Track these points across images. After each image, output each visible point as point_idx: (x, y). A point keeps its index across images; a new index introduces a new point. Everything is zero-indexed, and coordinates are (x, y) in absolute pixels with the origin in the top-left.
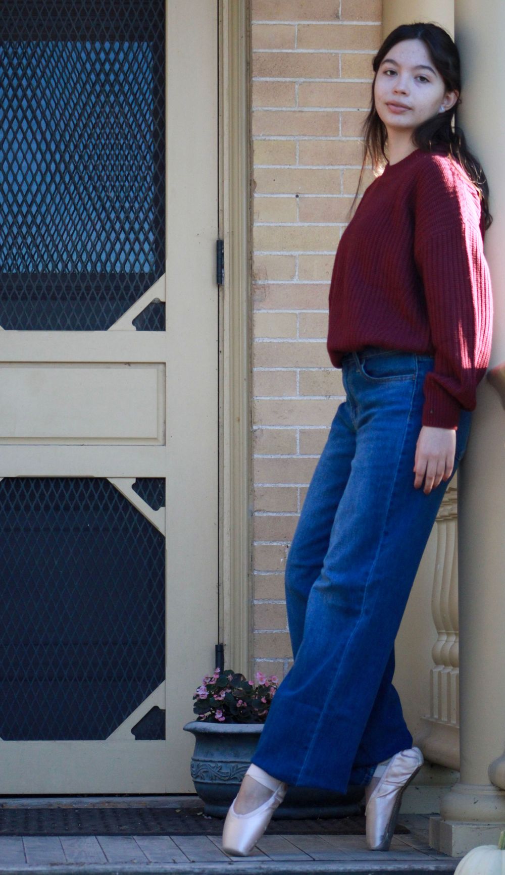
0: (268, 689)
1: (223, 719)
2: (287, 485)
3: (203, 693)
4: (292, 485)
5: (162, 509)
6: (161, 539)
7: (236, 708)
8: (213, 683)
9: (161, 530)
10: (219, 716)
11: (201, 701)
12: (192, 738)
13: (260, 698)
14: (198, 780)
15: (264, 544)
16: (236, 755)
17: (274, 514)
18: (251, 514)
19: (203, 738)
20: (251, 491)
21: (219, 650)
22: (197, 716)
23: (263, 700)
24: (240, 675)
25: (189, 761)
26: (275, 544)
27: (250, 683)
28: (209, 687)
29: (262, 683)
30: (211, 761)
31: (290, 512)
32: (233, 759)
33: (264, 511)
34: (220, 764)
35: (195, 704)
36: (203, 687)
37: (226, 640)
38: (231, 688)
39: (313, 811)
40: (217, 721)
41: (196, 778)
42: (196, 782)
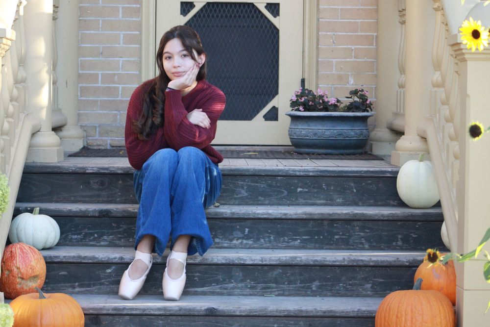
0: (323, 96)
1: (303, 110)
2: (334, 7)
3: (295, 99)
4: (336, 7)
5: (278, 17)
6: (278, 31)
7: (309, 105)
8: (299, 94)
9: (278, 27)
10: (301, 108)
11: (293, 102)
12: (289, 118)
13: (319, 100)
14: (292, 137)
15: (324, 33)
16: (308, 126)
17: (328, 20)
18: (318, 20)
19: (294, 118)
20: (318, 10)
21: (303, 81)
22: (292, 109)
23: (321, 101)
24: (311, 91)
25: (288, 129)
26: (328, 33)
27: (315, 94)
28: (297, 96)
29: (320, 94)
30: (297, 129)
31: (336, 19)
32: (307, 128)
33: (323, 18)
34: (301, 130)
35: (291, 103)
36: (295, 96)
37: (306, 77)
38: (307, 96)
39: (342, 151)
40: (300, 111)
42: (290, 138)
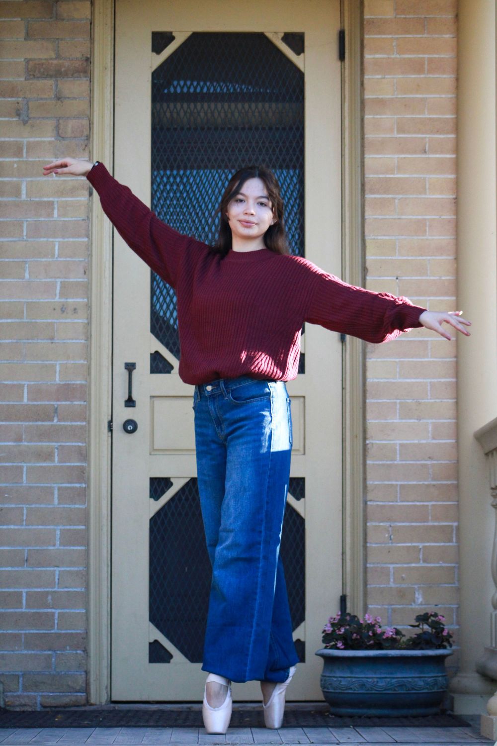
0: (374, 626)
1: (343, 647)
2: (390, 483)
3: (329, 629)
4: (394, 483)
5: (302, 500)
6: (302, 521)
7: (352, 640)
8: (336, 622)
9: (302, 514)
10: (340, 645)
11: (327, 635)
12: (321, 661)
13: (368, 632)
14: (326, 690)
15: (374, 524)
16: (352, 672)
17: (381, 503)
18: (365, 503)
19: (330, 661)
20: (365, 487)
21: (343, 599)
22: (325, 645)
23: (370, 633)
24: (355, 617)
25: (319, 677)
26: (382, 524)
27: (361, 622)
28: (333, 625)
29: (369, 622)
30: (334, 677)
31: (392, 502)
32: (349, 675)
33: (374, 501)
34: (340, 679)
35: (324, 637)
36: (329, 625)
37: (348, 592)
38: (349, 625)
39: (404, 712)
40: (338, 648)
41: (324, 688)
42: (324, 692)
